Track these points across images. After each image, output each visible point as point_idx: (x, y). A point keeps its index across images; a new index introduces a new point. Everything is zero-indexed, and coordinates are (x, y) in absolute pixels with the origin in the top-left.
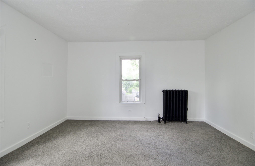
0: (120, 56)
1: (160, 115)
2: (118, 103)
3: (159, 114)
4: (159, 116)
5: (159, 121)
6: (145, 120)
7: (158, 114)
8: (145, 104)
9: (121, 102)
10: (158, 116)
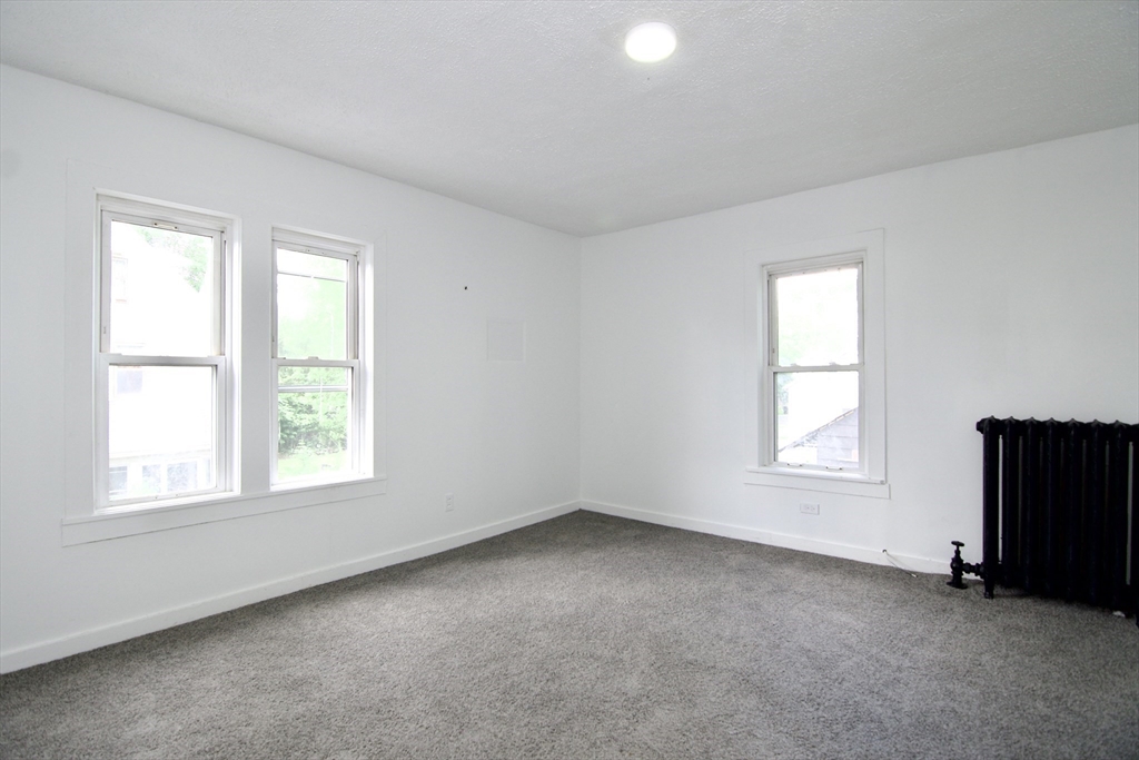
0: (763, 266)
1: (961, 548)
2: (755, 467)
3: (958, 544)
4: (958, 552)
5: (956, 581)
6: (883, 561)
7: (953, 543)
8: (882, 483)
9: (770, 463)
10: (953, 555)
